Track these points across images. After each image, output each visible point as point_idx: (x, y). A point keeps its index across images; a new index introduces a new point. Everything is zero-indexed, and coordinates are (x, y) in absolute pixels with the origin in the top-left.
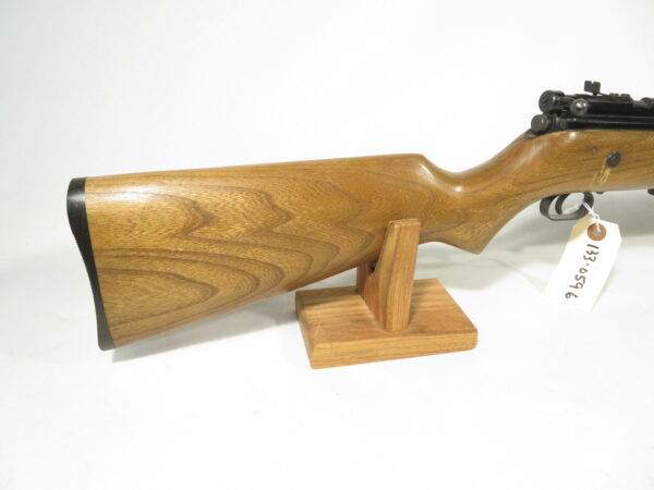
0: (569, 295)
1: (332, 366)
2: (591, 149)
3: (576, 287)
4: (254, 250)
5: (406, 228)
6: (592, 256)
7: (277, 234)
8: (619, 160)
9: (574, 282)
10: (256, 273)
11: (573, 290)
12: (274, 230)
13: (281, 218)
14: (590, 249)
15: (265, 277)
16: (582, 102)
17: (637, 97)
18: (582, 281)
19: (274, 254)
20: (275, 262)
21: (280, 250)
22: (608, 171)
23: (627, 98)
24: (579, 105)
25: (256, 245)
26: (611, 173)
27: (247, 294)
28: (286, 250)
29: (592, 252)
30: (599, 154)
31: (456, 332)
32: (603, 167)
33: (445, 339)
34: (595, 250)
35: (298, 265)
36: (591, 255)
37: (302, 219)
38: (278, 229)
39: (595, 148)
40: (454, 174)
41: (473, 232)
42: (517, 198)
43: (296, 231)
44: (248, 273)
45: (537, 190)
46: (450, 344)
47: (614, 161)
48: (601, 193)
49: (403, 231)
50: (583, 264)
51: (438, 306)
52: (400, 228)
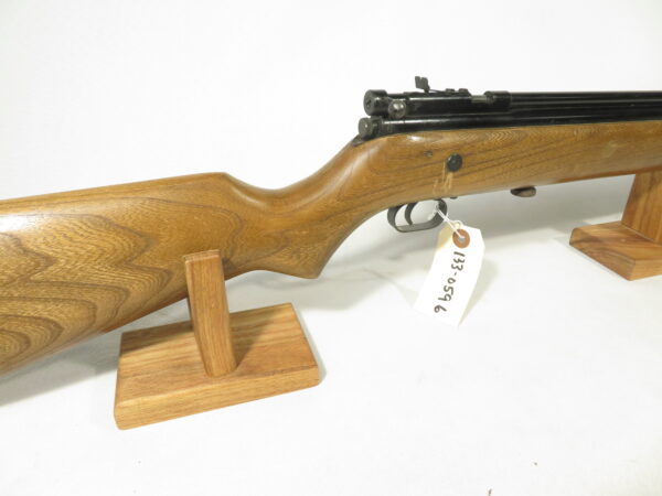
0: (438, 308)
1: (144, 424)
2: (425, 153)
3: (445, 299)
4: (10, 305)
5: (200, 262)
6: (460, 264)
7: (38, 283)
8: (461, 162)
9: (443, 294)
10: (21, 329)
11: (442, 303)
12: (32, 278)
13: (38, 264)
14: (457, 257)
15: (36, 334)
16: (399, 103)
17: (477, 90)
18: (449, 292)
19: (40, 307)
20: (45, 315)
21: (46, 300)
22: (450, 175)
23: (464, 92)
24: (396, 106)
25: (11, 298)
26: (454, 177)
27: (18, 355)
28: (56, 300)
29: (459, 260)
30: (436, 158)
31: (292, 370)
32: (444, 171)
33: (281, 379)
34: (462, 258)
35: (77, 315)
36: (458, 264)
37: (68, 262)
38: (38, 277)
39: (429, 152)
40: (276, 191)
41: (299, 257)
42: (347, 214)
43: (64, 277)
44: (9, 332)
45: (369, 203)
46: (287, 384)
47: (455, 164)
48: (454, 198)
49: (196, 267)
50: (451, 273)
51: (281, 338)
52: (192, 264)
